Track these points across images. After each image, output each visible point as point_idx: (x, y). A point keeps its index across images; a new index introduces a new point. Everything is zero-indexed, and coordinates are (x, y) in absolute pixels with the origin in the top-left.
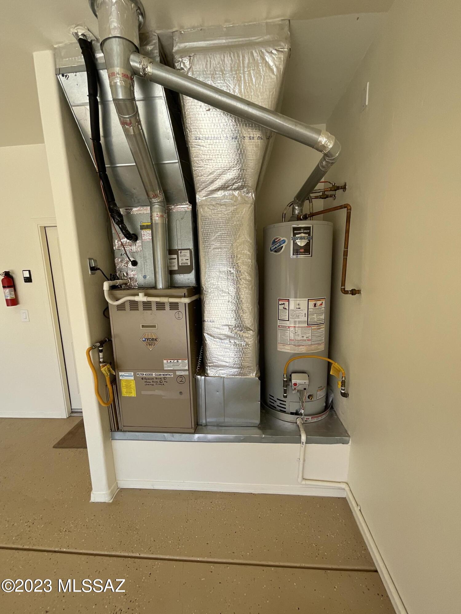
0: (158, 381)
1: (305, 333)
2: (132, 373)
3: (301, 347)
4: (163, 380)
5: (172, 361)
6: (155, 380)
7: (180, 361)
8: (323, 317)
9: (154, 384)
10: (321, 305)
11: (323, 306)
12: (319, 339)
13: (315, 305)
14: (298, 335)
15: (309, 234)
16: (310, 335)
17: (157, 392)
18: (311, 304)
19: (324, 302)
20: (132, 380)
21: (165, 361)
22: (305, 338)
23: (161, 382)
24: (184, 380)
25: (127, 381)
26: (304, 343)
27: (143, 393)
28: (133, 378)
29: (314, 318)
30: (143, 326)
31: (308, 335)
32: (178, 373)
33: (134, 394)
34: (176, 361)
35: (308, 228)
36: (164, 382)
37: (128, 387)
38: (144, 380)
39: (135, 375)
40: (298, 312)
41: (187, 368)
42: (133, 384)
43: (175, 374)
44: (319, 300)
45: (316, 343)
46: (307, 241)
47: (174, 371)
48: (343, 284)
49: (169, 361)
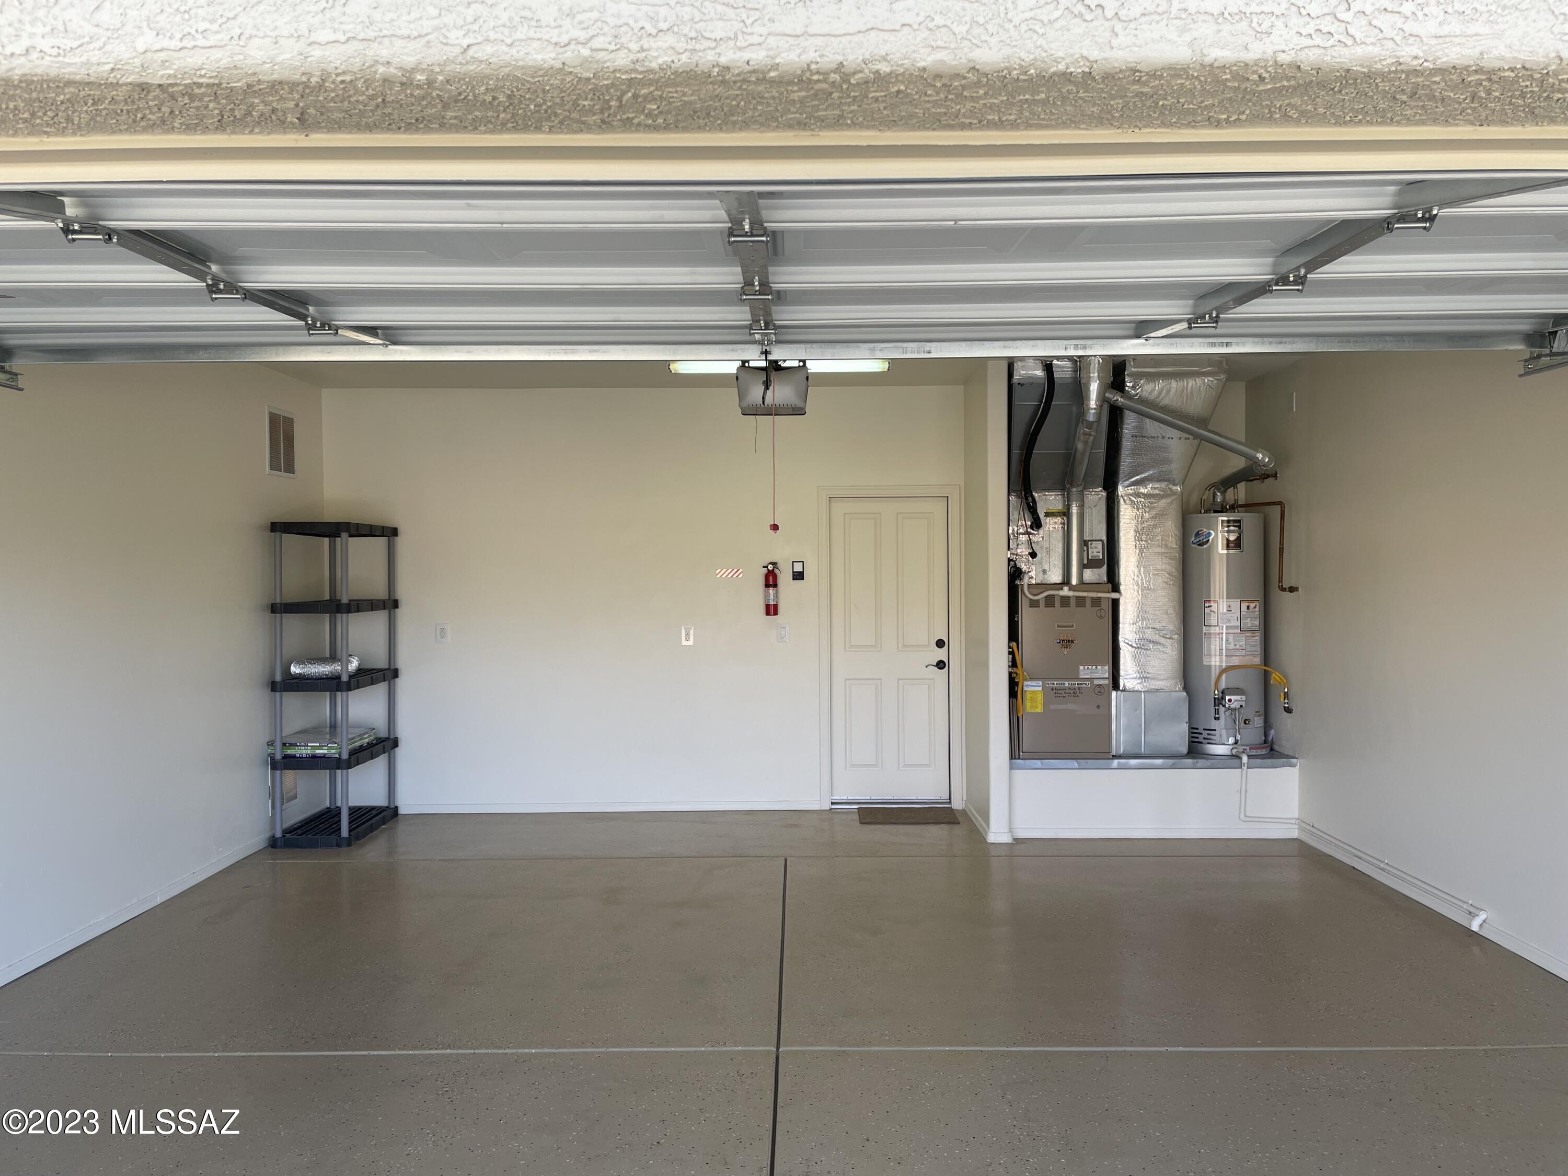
0: (1072, 691)
1: (1239, 641)
2: (1041, 683)
3: (1234, 658)
4: (1077, 690)
5: (1090, 667)
6: (1068, 691)
7: (1099, 667)
8: (1257, 623)
9: (1067, 695)
10: (1255, 607)
11: (1257, 609)
12: (1254, 649)
13: (1248, 607)
14: (1230, 644)
15: (1239, 527)
16: (1244, 643)
17: (1070, 706)
18: (1244, 605)
19: (1258, 604)
20: (1039, 691)
21: (1081, 668)
22: (1238, 647)
23: (1074, 693)
24: (1102, 691)
25: (1033, 692)
26: (1238, 653)
27: (1052, 707)
28: (1040, 689)
29: (1247, 623)
30: (1058, 626)
31: (1241, 643)
32: (1096, 682)
33: (1040, 709)
34: (1094, 667)
35: (1239, 521)
36: (1078, 694)
37: (1032, 699)
38: (1054, 691)
39: (1043, 685)
40: (1229, 615)
41: (1107, 675)
42: (1040, 697)
43: (1092, 683)
44: (1253, 601)
45: (1251, 653)
46: (1237, 535)
47: (1091, 679)
48: (1280, 580)
49: (1086, 667)
